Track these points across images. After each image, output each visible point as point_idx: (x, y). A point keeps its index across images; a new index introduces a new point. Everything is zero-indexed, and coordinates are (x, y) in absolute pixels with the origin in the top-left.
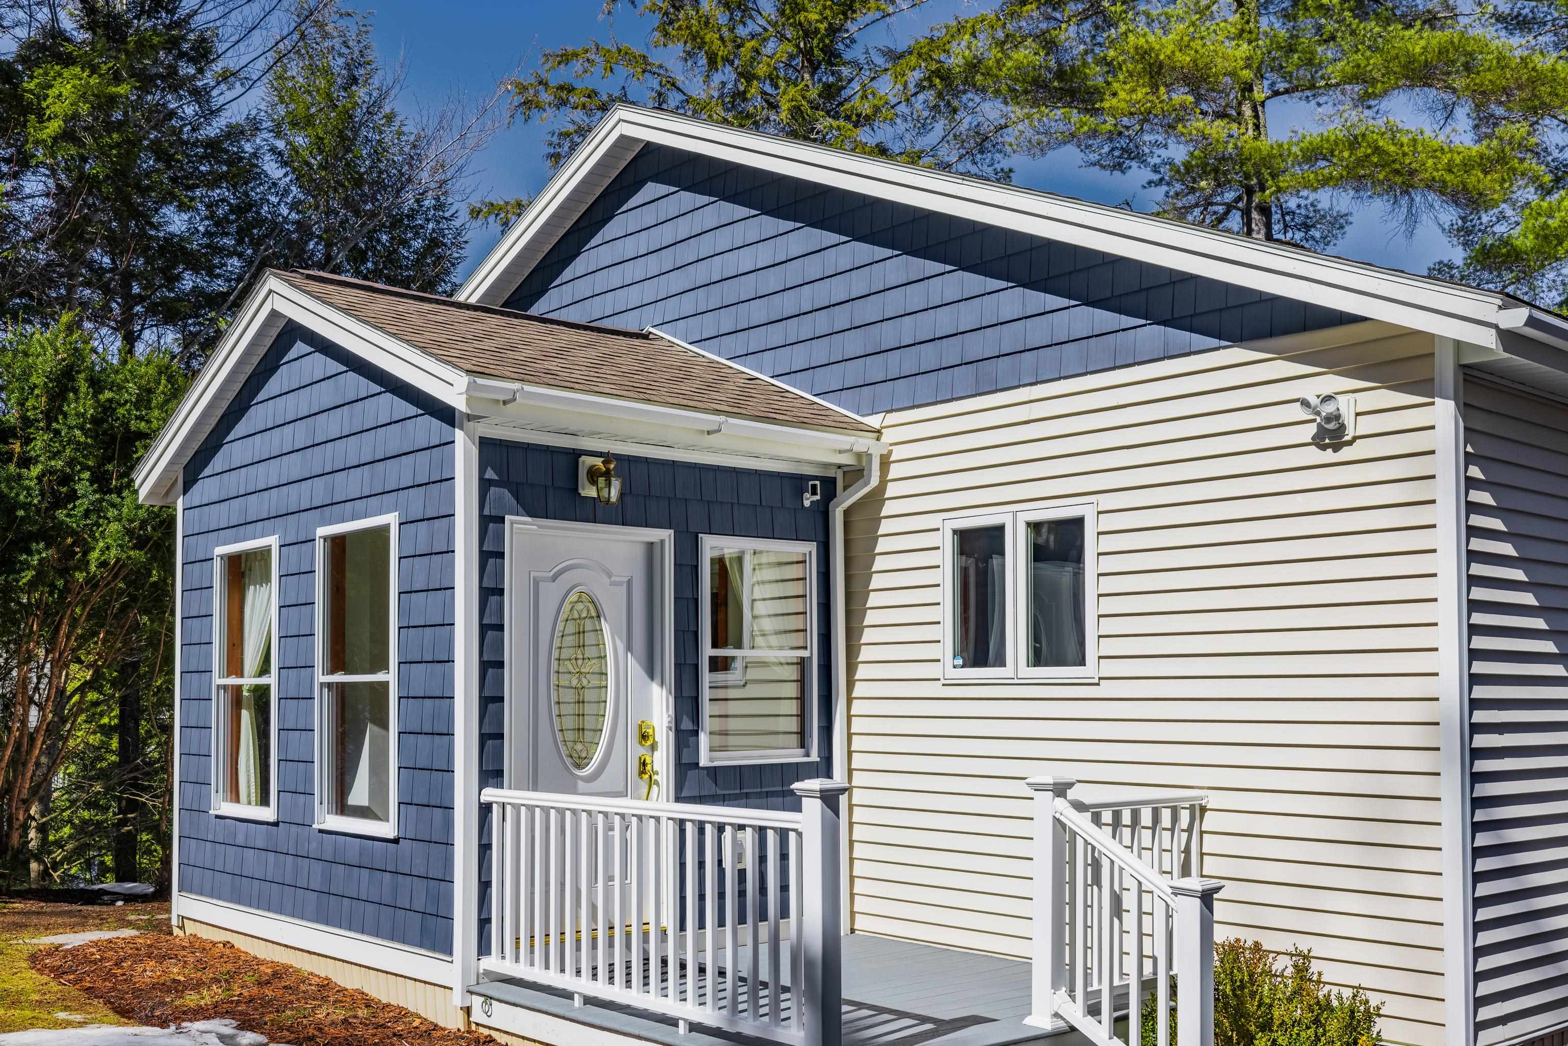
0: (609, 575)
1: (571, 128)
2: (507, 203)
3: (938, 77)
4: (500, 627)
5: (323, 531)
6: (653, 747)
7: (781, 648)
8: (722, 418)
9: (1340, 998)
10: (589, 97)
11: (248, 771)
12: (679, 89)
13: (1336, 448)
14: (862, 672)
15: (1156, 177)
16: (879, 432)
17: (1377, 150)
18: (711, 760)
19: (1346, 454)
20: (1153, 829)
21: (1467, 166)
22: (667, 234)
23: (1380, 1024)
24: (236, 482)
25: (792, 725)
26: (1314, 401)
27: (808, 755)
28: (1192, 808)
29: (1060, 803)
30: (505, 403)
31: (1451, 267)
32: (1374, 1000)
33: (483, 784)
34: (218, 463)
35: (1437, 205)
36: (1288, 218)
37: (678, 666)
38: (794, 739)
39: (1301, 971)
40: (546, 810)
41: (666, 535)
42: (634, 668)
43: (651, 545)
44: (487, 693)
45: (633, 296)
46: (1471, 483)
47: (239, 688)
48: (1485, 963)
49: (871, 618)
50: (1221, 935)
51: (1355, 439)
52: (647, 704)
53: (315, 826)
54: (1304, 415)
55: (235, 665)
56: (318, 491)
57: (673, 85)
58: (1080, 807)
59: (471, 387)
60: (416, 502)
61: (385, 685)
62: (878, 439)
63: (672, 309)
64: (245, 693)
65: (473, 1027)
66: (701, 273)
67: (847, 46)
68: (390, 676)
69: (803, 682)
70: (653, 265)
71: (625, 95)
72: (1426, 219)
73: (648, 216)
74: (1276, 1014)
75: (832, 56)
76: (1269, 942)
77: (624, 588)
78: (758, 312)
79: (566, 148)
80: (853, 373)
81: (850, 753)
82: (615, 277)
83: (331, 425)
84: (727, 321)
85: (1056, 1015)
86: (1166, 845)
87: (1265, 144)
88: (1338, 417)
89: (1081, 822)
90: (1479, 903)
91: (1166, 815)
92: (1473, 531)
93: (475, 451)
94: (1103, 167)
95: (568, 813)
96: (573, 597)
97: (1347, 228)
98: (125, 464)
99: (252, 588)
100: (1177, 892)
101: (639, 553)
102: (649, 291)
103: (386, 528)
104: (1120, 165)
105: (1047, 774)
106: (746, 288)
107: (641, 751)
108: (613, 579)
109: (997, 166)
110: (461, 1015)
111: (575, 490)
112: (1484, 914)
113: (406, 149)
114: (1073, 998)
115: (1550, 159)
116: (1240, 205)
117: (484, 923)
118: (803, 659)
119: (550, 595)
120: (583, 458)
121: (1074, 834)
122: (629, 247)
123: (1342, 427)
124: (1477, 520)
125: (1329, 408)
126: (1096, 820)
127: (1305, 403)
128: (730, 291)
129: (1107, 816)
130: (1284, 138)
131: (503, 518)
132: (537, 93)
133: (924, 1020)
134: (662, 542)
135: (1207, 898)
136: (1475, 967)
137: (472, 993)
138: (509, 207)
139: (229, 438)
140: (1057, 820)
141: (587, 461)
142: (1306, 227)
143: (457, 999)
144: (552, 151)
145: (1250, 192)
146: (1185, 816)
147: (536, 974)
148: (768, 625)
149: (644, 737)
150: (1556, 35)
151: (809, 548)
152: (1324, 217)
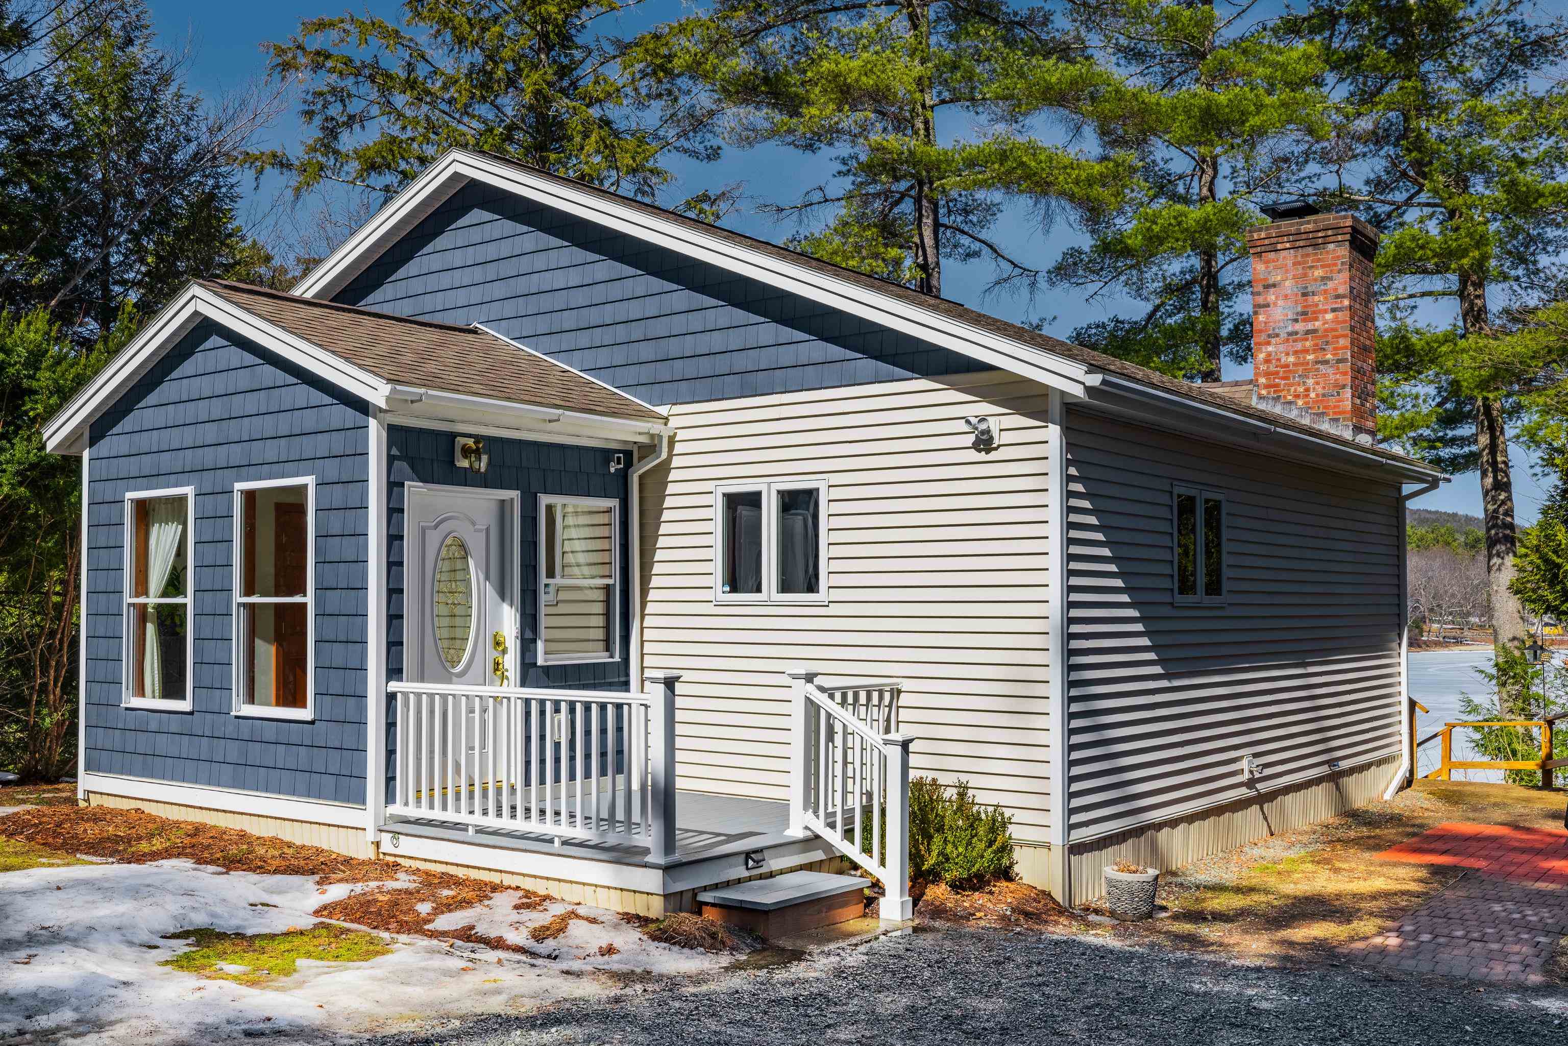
0: (474, 524)
1: (325, 89)
2: (262, 154)
3: (662, 70)
4: (401, 564)
5: (239, 486)
6: (504, 652)
7: (593, 577)
8: (560, 411)
9: (986, 812)
10: (345, 64)
11: (153, 672)
12: (427, 61)
13: (988, 451)
14: (652, 595)
15: (844, 168)
16: (667, 418)
17: (1022, 164)
18: (546, 661)
19: (993, 456)
20: (867, 705)
21: (1090, 182)
22: (491, 251)
23: (1011, 828)
24: (144, 442)
25: (600, 634)
26: (974, 421)
27: (612, 657)
28: (892, 691)
29: (810, 688)
30: (412, 402)
31: (1081, 253)
32: (1007, 813)
33: (389, 678)
34: (127, 424)
35: (1068, 207)
36: (951, 204)
37: (523, 591)
38: (601, 645)
39: (962, 795)
40: (431, 696)
41: (514, 495)
42: (490, 591)
43: (503, 502)
44: (391, 612)
45: (461, 298)
46: (1070, 479)
47: (145, 606)
48: (1075, 787)
49: (659, 555)
50: (913, 775)
51: (999, 446)
52: (498, 618)
53: (233, 713)
54: (967, 428)
55: (141, 587)
56: (236, 454)
57: (423, 57)
58: (822, 689)
59: (393, 391)
60: (332, 469)
61: (304, 605)
62: (666, 424)
63: (495, 310)
64: (150, 610)
65: (381, 856)
66: (521, 285)
67: (578, 31)
68: (309, 599)
69: (608, 602)
70: (478, 274)
71: (377, 63)
72: (1059, 219)
73: (475, 235)
74: (946, 822)
75: (566, 41)
76: (943, 779)
77: (484, 534)
78: (569, 320)
79: (320, 106)
80: (645, 373)
81: (642, 655)
82: (446, 280)
83: (251, 404)
84: (542, 324)
85: (807, 828)
86: (875, 717)
87: (932, 151)
88: (988, 431)
89: (821, 699)
90: (1072, 748)
91: (875, 695)
92: (1071, 510)
93: (384, 434)
94: (797, 147)
95: (450, 698)
96: (449, 541)
97: (999, 215)
98: (12, 415)
99: (157, 526)
100: (887, 742)
101: (494, 508)
102: (476, 295)
103: (305, 486)
104: (811, 145)
105: (802, 668)
106: (559, 300)
107: (496, 654)
108: (476, 526)
109: (706, 143)
110: (373, 848)
111: (452, 462)
112: (1075, 755)
113: (185, 111)
114: (818, 817)
115: (1157, 169)
116: (913, 193)
117: (390, 780)
118: (608, 585)
119: (434, 539)
120: (458, 438)
121: (819, 707)
122: (457, 259)
123: (991, 438)
124: (1074, 502)
125: (983, 426)
126: (832, 697)
127: (968, 422)
128: (546, 302)
129: (838, 696)
130: (949, 146)
131: (404, 484)
132: (295, 58)
133: (719, 835)
134: (512, 500)
135: (905, 745)
136: (1069, 789)
137: (381, 831)
138: (264, 158)
139: (140, 405)
140: (807, 698)
141: (461, 441)
142: (966, 212)
143: (371, 835)
144: (307, 108)
145: (921, 184)
146: (887, 696)
147: (437, 814)
148: (582, 558)
149: (498, 644)
150: (1163, 67)
151: (614, 503)
152: (980, 205)
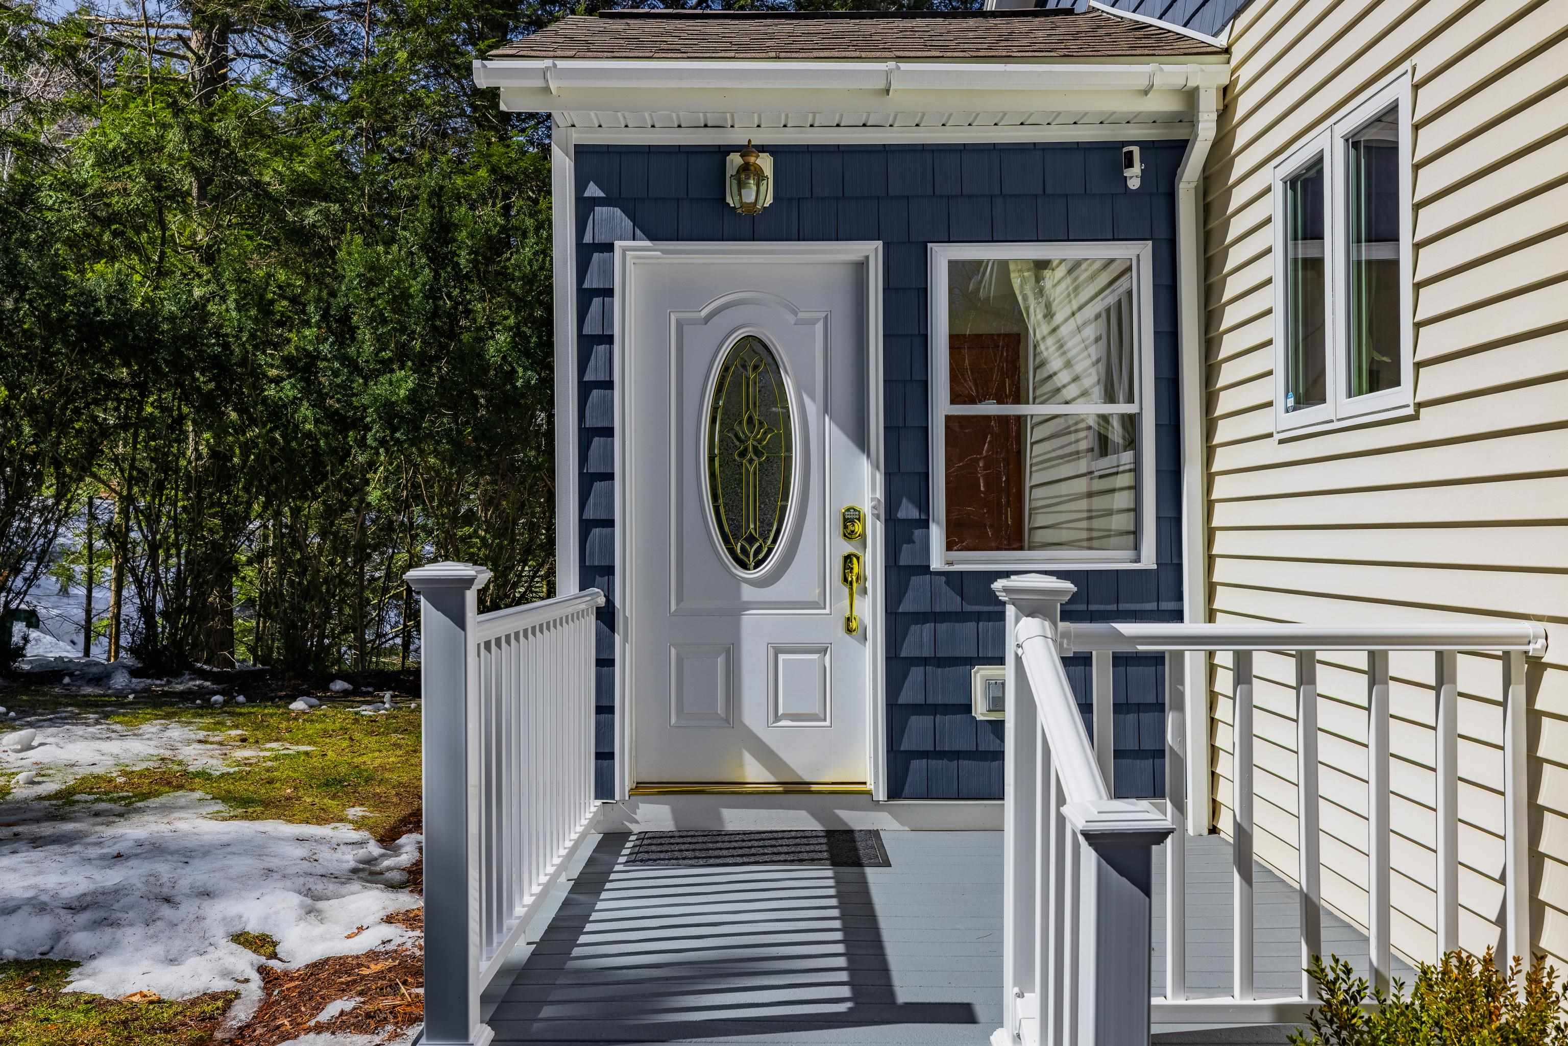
0: (792, 310)
4: (608, 385)
6: (864, 543)
14: (1225, 431)
16: (1227, 52)
18: (953, 561)
27: (1136, 559)
41: (867, 250)
42: (834, 435)
43: (853, 265)
44: (589, 470)
77: (816, 327)
93: (569, 163)
96: (733, 345)
107: (848, 548)
108: (800, 315)
111: (720, 200)
120: (732, 156)
131: (613, 244)
141: (737, 159)
149: (850, 528)
151: (1138, 251)
